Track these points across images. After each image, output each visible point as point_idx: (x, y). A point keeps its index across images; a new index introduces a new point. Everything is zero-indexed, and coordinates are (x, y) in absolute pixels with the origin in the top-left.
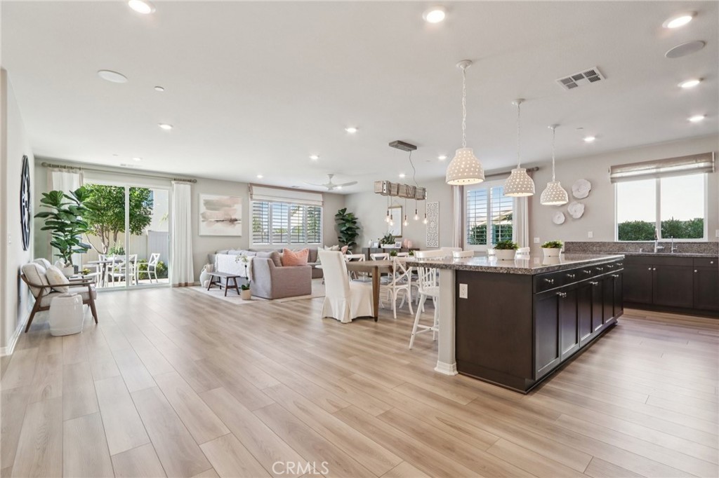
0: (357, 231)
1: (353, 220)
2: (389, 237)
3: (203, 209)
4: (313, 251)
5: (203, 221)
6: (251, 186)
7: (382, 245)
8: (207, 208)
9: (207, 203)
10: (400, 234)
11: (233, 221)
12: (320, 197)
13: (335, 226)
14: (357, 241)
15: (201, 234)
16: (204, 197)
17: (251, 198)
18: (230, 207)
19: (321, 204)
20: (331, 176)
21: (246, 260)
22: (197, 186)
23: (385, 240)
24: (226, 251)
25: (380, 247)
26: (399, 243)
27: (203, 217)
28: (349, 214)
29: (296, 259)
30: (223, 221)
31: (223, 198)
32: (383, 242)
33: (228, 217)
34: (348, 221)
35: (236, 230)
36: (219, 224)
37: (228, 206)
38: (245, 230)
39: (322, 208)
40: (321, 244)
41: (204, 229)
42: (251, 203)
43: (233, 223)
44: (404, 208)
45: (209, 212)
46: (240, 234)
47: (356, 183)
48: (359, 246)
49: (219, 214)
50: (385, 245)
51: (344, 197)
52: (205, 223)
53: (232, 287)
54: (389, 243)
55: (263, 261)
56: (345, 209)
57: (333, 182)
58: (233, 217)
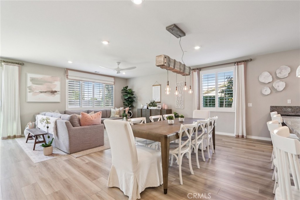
0: (134, 99)
1: (131, 93)
2: (153, 103)
3: (29, 84)
4: (109, 111)
5: (29, 92)
6: (66, 70)
7: (149, 107)
8: (33, 83)
9: (32, 80)
10: (159, 101)
11: (53, 92)
12: (112, 80)
13: (121, 96)
14: (134, 105)
15: (29, 100)
16: (30, 76)
17: (67, 78)
18: (51, 83)
19: (113, 83)
20: (119, 63)
22: (25, 69)
23: (151, 105)
24: (44, 113)
25: (148, 108)
26: (159, 106)
27: (30, 89)
28: (130, 90)
30: (46, 92)
31: (47, 77)
33: (51, 90)
34: (129, 93)
35: (56, 98)
36: (43, 94)
37: (49, 82)
38: (63, 97)
39: (114, 86)
40: (113, 107)
41: (30, 97)
42: (67, 81)
43: (53, 94)
44: (162, 86)
45: (34, 86)
46: (59, 100)
48: (135, 108)
49: (44, 88)
50: (151, 107)
51: (126, 80)
52: (31, 93)
53: (40, 142)
54: (153, 106)
56: (127, 87)
57: (120, 67)
58: (54, 90)
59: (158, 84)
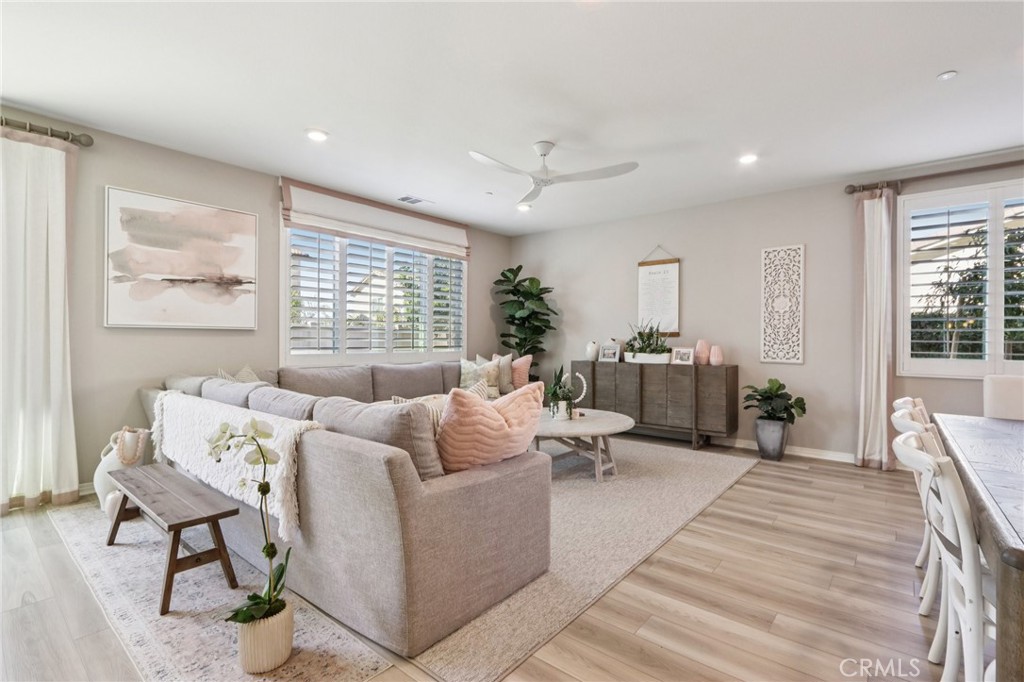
0: (552, 318)
2: (650, 335)
3: (118, 238)
5: (118, 279)
6: (283, 186)
7: (628, 357)
8: (135, 238)
9: (133, 221)
10: (674, 328)
11: (227, 284)
12: (460, 237)
13: (492, 309)
14: (547, 343)
15: (115, 318)
16: (120, 200)
17: (287, 219)
18: (217, 239)
19: (463, 253)
20: (548, 145)
21: (264, 456)
22: (98, 166)
23: (637, 345)
24: (193, 382)
25: (622, 359)
26: (683, 350)
27: (120, 267)
28: (532, 280)
29: (507, 437)
30: (194, 281)
31: (197, 212)
32: (630, 347)
33: (214, 272)
34: (528, 295)
35: (239, 311)
36: (179, 291)
37: (209, 237)
38: (267, 311)
39: (465, 263)
40: (463, 350)
41: (122, 305)
42: (286, 233)
43: (228, 291)
44: (685, 264)
45: (141, 252)
46: (250, 324)
47: (634, 166)
48: (551, 356)
49: (182, 260)
50: (638, 355)
51: (510, 240)
52: (128, 285)
53: (197, 560)
54: (652, 351)
55: (356, 458)
56: (520, 268)
58: (229, 272)
59: (670, 257)
